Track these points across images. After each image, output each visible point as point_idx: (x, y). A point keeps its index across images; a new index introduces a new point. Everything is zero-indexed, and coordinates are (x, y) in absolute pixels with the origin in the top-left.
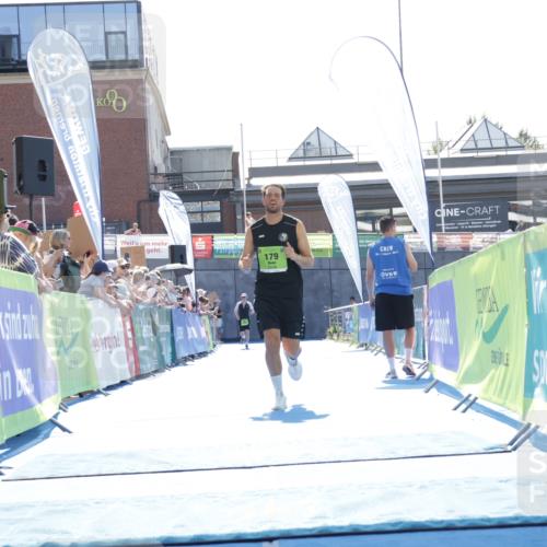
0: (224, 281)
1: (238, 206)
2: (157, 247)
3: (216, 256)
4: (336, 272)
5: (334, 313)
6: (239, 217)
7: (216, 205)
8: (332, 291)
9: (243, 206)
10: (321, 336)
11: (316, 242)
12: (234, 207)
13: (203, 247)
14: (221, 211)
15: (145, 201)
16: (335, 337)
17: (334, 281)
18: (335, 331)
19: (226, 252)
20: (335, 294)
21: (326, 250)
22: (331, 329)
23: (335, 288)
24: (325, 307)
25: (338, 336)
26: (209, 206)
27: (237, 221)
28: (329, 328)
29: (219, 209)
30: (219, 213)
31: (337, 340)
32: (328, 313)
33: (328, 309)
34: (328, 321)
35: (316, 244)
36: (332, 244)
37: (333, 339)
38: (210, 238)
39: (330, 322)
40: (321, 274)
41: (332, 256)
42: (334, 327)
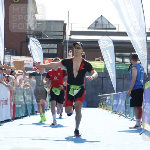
1: (65, 47)
2: (28, 62)
4: (105, 79)
5: (103, 96)
6: (65, 52)
7: (55, 46)
8: (103, 87)
9: (67, 47)
11: (97, 65)
12: (63, 47)
15: (24, 42)
16: (103, 107)
17: (104, 82)
18: (103, 105)
20: (104, 88)
21: (102, 69)
23: (104, 86)
24: (99, 94)
25: (104, 107)
26: (52, 46)
27: (64, 54)
28: (100, 103)
29: (56, 48)
30: (56, 50)
31: (103, 109)
32: (100, 96)
33: (100, 95)
34: (100, 100)
35: (97, 66)
36: (104, 66)
37: (102, 108)
38: (51, 60)
39: (101, 100)
40: (98, 79)
41: (104, 72)
42: (103, 103)
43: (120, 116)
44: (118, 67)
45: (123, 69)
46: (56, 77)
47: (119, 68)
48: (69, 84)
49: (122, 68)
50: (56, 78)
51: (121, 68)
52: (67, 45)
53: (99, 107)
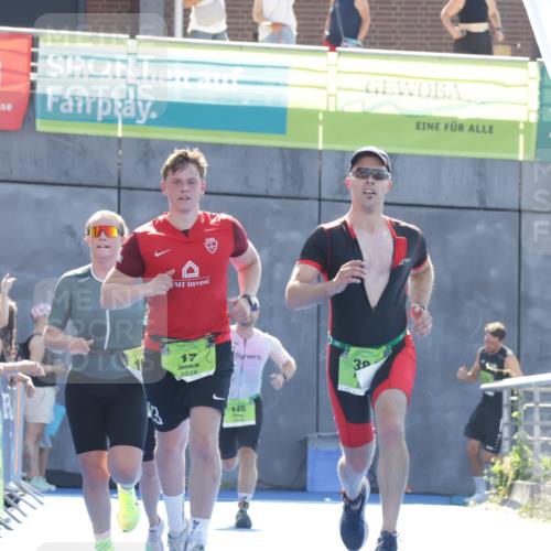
3: (42, 126)
18: (523, 474)
20: (536, 314)
21: (511, 127)
22: (507, 463)
23: (534, 290)
25: (535, 492)
31: (531, 512)
36: (535, 105)
37: (514, 505)
38: (23, 44)
39: (505, 431)
40: (480, 228)
41: (531, 157)
42: (521, 453)
46: (190, 264)
48: (337, 344)
50: (190, 270)
53: (490, 494)
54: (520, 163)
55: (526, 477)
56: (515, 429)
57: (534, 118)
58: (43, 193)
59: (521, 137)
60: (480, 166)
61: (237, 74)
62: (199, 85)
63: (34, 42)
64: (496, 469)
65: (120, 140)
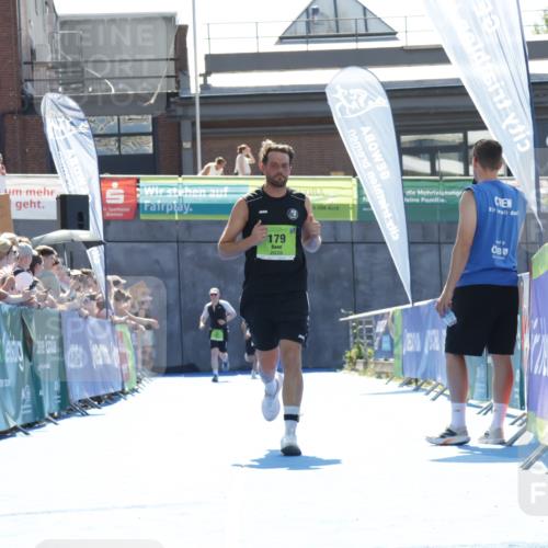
0: (157, 262)
1: (186, 125)
2: (35, 198)
3: (143, 217)
4: (363, 247)
5: (360, 322)
6: (187, 145)
7: (146, 122)
8: (355, 282)
9: (194, 124)
10: (334, 364)
11: (326, 191)
12: (179, 125)
13: (121, 199)
14: (153, 134)
15: (12, 113)
16: (360, 366)
17: (359, 263)
18: (360, 357)
19: (162, 209)
20: (362, 287)
21: (346, 207)
22: (353, 352)
23: (360, 277)
24: (343, 311)
25: (366, 364)
26: (131, 124)
27: (184, 153)
28: (350, 350)
29: (151, 129)
30: (150, 138)
31: (364, 372)
32: (347, 322)
33: (347, 315)
34: (348, 337)
35: (327, 197)
36: (356, 196)
37: (357, 370)
38: (132, 182)
39: (351, 339)
40: (336, 251)
41: (356, 219)
42: (359, 348)
43: (434, 399)
44: (416, 196)
45: (437, 200)
47: (420, 196)
49: (432, 200)
51: (428, 197)
52: (194, 117)
53: (346, 366)
54: (352, 223)
55: (361, 358)
56: (355, 338)
57: (356, 203)
58: (144, 246)
59: (351, 211)
60: (334, 225)
61: (226, 190)
62: (210, 196)
63: (138, 181)
64: (348, 355)
65: (177, 222)
